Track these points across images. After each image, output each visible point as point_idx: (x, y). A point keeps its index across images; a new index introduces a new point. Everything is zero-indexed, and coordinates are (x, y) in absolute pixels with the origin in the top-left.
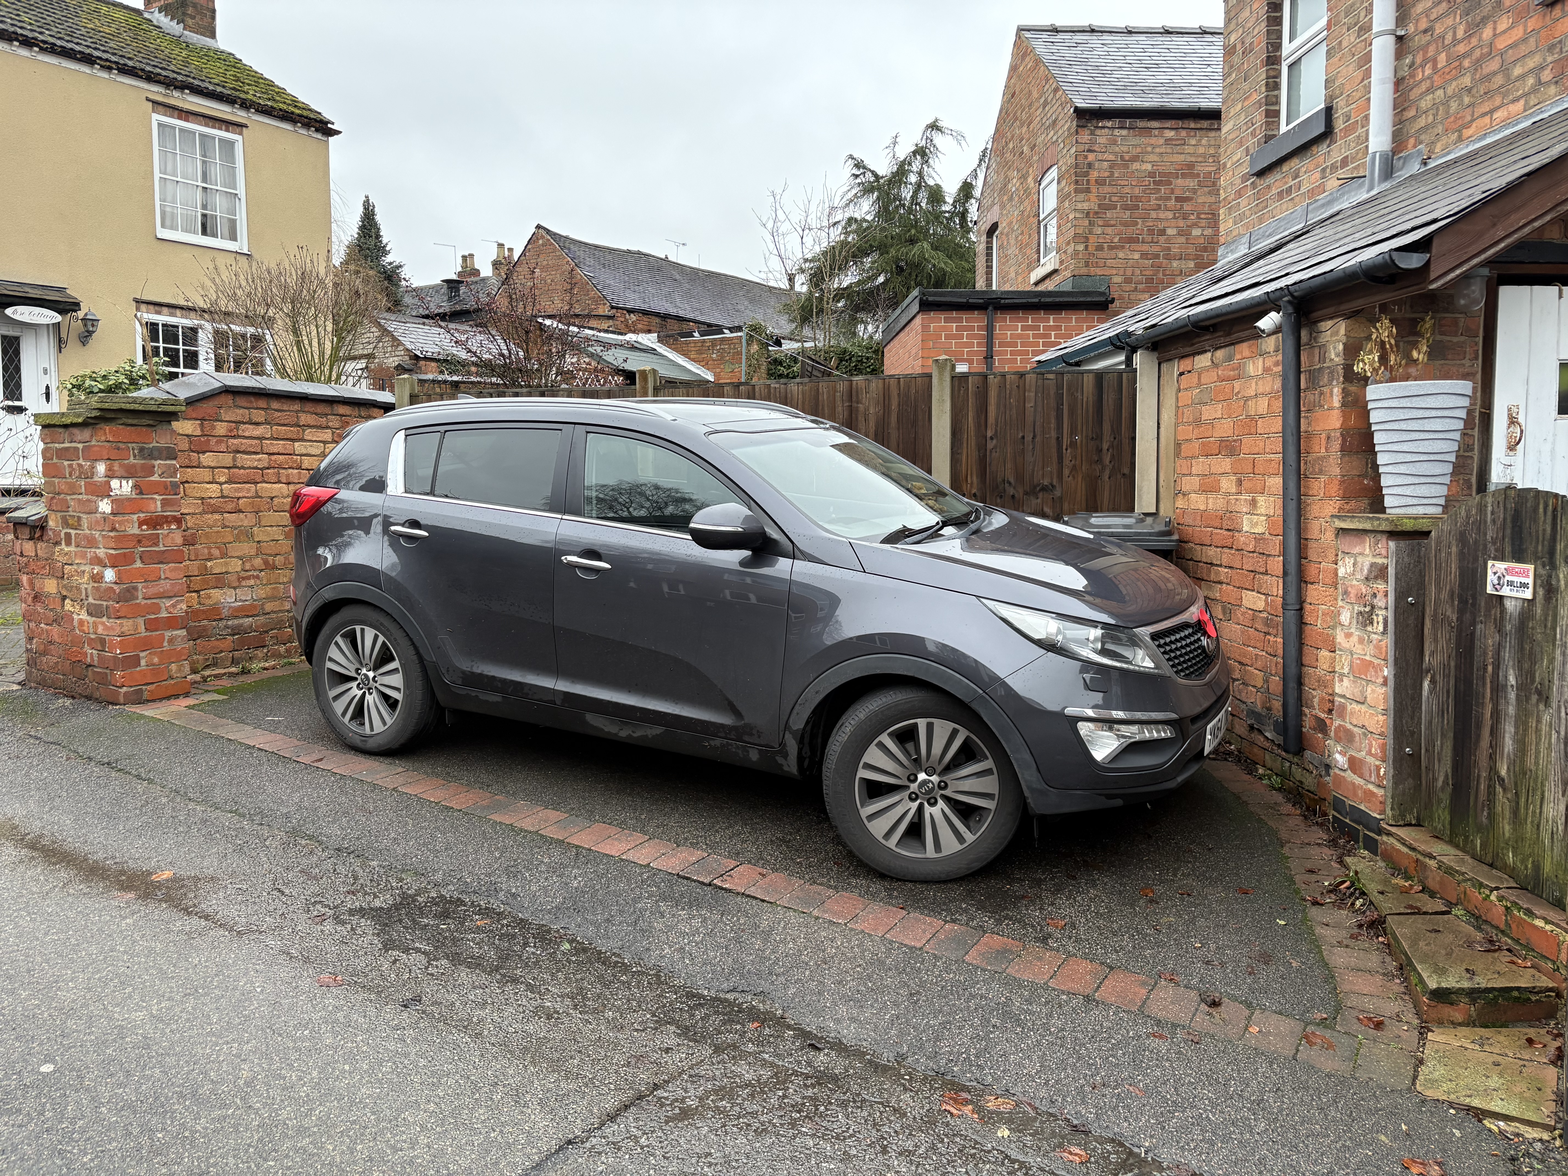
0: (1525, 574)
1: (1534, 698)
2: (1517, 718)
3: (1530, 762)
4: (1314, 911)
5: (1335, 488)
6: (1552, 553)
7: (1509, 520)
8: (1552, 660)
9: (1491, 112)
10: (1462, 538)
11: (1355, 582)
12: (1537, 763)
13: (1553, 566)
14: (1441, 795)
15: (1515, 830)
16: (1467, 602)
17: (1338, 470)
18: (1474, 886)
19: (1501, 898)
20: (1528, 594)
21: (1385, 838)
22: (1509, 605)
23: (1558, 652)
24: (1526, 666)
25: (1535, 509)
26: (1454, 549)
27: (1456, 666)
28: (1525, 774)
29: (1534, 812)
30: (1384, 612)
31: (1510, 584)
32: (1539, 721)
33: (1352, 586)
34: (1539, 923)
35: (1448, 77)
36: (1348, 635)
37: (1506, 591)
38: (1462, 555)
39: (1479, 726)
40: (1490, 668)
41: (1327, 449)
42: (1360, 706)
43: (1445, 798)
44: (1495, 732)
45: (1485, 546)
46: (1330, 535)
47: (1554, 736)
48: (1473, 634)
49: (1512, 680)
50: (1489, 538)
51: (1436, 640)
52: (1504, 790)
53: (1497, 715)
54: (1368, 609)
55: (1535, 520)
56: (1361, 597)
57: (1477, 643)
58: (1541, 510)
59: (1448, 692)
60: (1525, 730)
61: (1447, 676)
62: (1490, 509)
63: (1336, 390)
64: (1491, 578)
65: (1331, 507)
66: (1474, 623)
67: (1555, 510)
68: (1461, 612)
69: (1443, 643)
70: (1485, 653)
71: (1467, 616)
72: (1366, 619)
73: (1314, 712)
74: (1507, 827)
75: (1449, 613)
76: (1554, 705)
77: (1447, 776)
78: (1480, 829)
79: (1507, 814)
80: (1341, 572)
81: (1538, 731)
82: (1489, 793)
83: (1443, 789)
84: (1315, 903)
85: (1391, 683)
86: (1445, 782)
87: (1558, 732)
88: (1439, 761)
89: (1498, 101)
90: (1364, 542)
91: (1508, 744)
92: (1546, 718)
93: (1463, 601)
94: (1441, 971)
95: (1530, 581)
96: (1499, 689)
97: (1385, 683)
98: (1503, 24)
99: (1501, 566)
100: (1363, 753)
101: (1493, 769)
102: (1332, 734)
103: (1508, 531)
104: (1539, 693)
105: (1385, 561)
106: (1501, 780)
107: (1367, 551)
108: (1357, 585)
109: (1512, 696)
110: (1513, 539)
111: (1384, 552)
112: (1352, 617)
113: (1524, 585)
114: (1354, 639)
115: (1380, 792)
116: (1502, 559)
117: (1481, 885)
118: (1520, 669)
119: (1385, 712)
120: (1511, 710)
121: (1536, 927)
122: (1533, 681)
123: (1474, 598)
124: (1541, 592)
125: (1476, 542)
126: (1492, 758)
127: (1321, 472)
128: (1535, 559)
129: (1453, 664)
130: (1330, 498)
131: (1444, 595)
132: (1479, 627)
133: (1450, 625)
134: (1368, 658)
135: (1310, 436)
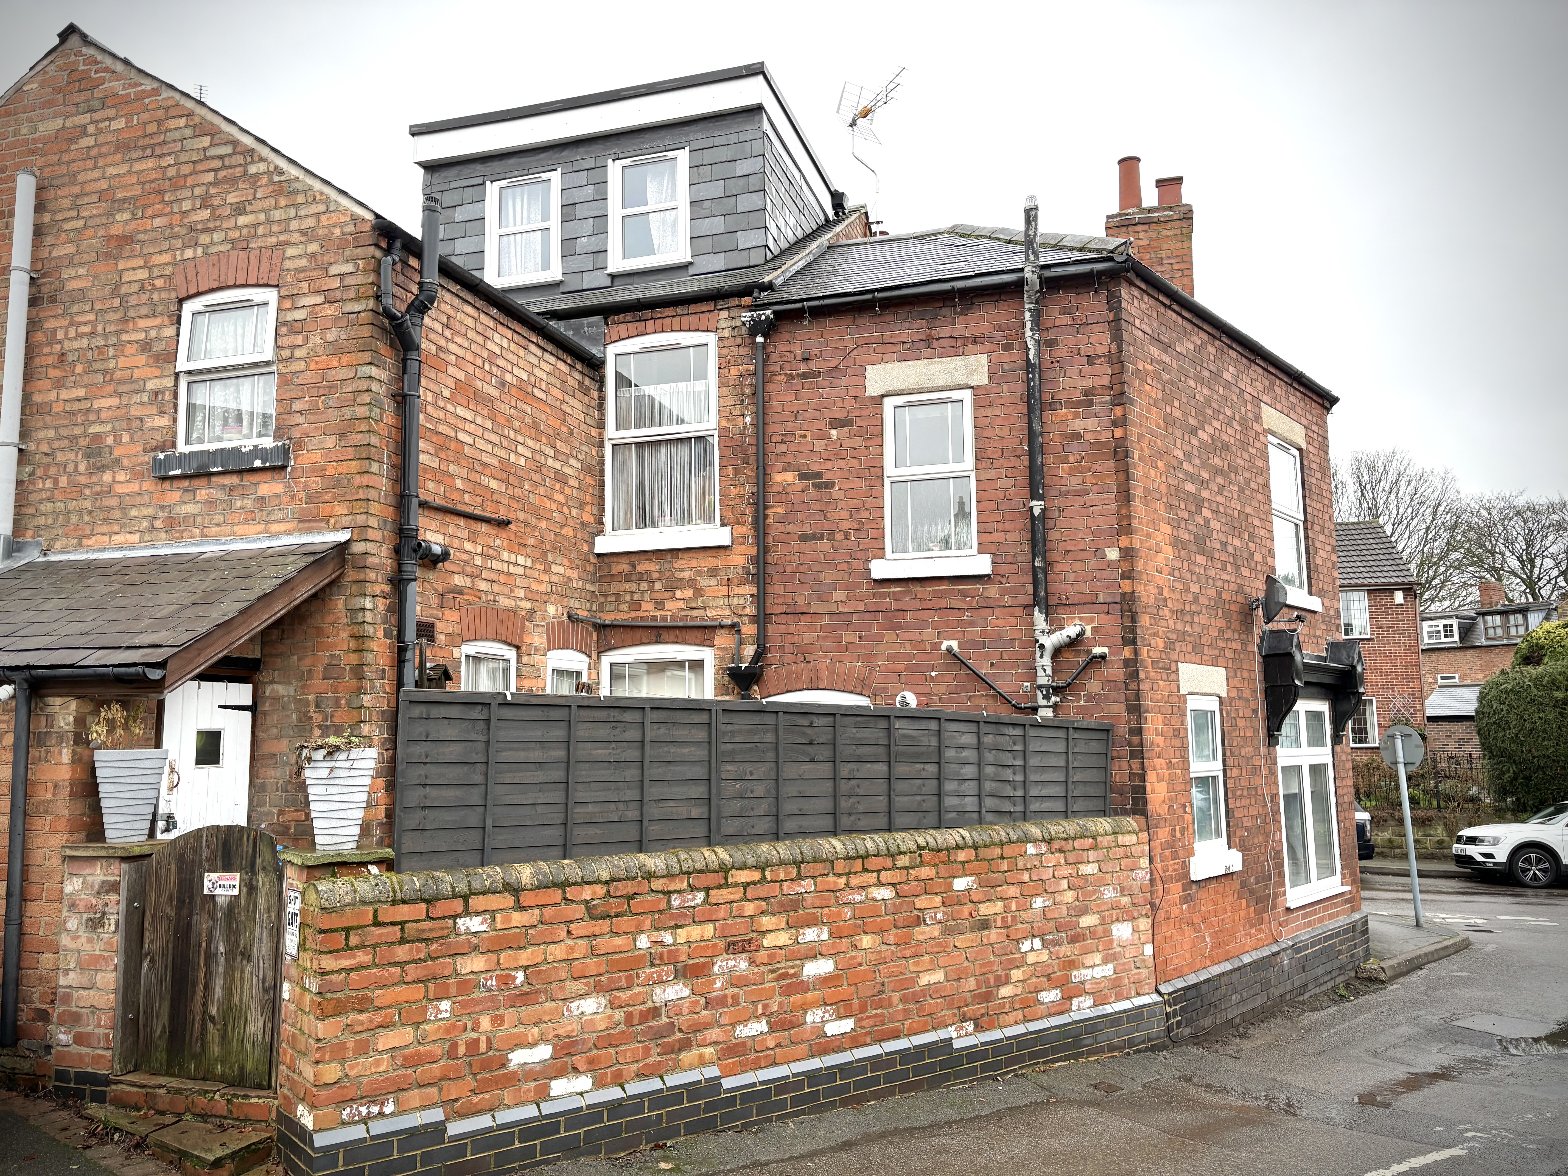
0: (234, 879)
1: (239, 958)
2: (226, 973)
3: (236, 1000)
4: (89, 1153)
5: (62, 825)
6: (253, 865)
7: (220, 846)
8: (252, 932)
9: (110, 534)
10: (181, 859)
11: (83, 896)
12: (241, 1000)
13: (254, 872)
14: (159, 1042)
15: (223, 1049)
16: (184, 901)
17: (67, 811)
18: (200, 1095)
19: (222, 1096)
20: (236, 892)
21: (114, 1087)
22: (219, 900)
23: (258, 926)
24: (233, 938)
25: (241, 839)
26: (173, 866)
27: (173, 948)
28: (231, 1009)
29: (239, 1033)
30: (116, 916)
31: (222, 886)
32: (243, 972)
33: (80, 900)
34: (253, 1101)
35: (69, 496)
36: (75, 938)
37: (218, 892)
38: (180, 870)
39: (194, 985)
40: (204, 944)
41: (54, 795)
42: (87, 992)
43: (162, 1044)
44: (208, 987)
45: (201, 863)
46: (55, 862)
47: (255, 979)
48: (189, 924)
49: (222, 949)
50: (204, 857)
51: (155, 931)
52: (214, 1024)
53: (209, 976)
54: (98, 916)
55: (241, 845)
56: (91, 908)
57: (194, 929)
58: (245, 838)
59: (166, 967)
60: (232, 981)
61: (164, 955)
62: (205, 838)
63: (65, 751)
64: (207, 884)
65: (58, 840)
66: (190, 915)
67: (255, 838)
68: (179, 909)
69: (161, 931)
70: (200, 934)
71: (185, 912)
72: (96, 923)
73: (33, 1006)
74: (216, 1049)
75: (168, 910)
76: (255, 960)
77: (164, 1027)
78: (194, 1057)
79: (217, 1039)
80: (68, 889)
81: (242, 979)
82: (202, 1029)
83: (160, 1037)
84: (86, 1148)
85: (121, 968)
86: (163, 1031)
87: (258, 976)
88: (157, 1017)
89: (116, 528)
90: (95, 865)
91: (218, 992)
92: (248, 969)
93: (181, 902)
94: (209, 1150)
95: (237, 883)
96: (211, 957)
97: (115, 969)
98: (121, 476)
99: (214, 876)
100: (91, 1027)
101: (205, 1012)
102: (55, 1019)
103: (220, 853)
104: (243, 954)
105: (118, 878)
106: (212, 1019)
107: (98, 872)
108: (87, 898)
109: (222, 960)
110: (223, 857)
111: (117, 872)
112: (80, 923)
113: (233, 886)
114: (83, 940)
115: (108, 1053)
116: (215, 871)
117: (207, 1092)
118: (228, 941)
119: (116, 991)
120: (221, 969)
121: (252, 1104)
122: (238, 946)
123: (191, 898)
124: (245, 890)
125: (193, 861)
126: (205, 1005)
127: (46, 812)
128: (240, 870)
129: (170, 946)
130: (57, 832)
131: (164, 898)
132: (195, 917)
133: (168, 918)
134: (97, 952)
135: (34, 783)
